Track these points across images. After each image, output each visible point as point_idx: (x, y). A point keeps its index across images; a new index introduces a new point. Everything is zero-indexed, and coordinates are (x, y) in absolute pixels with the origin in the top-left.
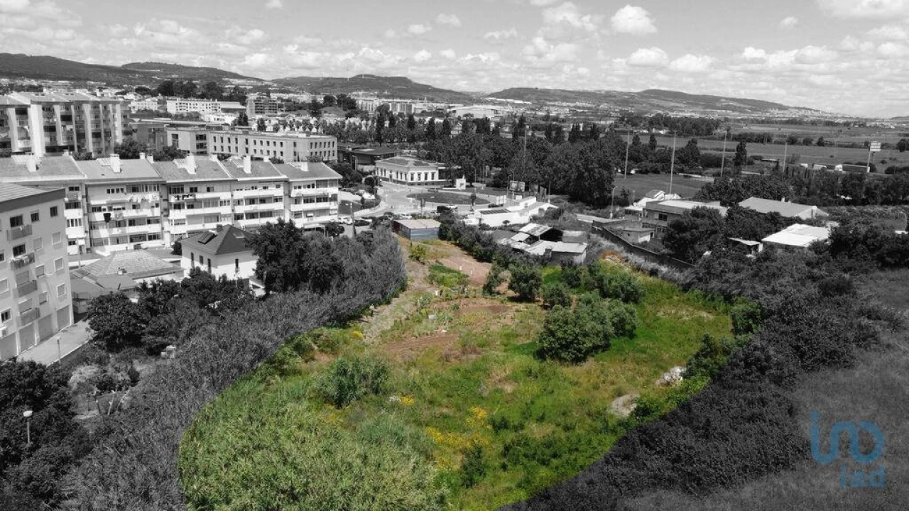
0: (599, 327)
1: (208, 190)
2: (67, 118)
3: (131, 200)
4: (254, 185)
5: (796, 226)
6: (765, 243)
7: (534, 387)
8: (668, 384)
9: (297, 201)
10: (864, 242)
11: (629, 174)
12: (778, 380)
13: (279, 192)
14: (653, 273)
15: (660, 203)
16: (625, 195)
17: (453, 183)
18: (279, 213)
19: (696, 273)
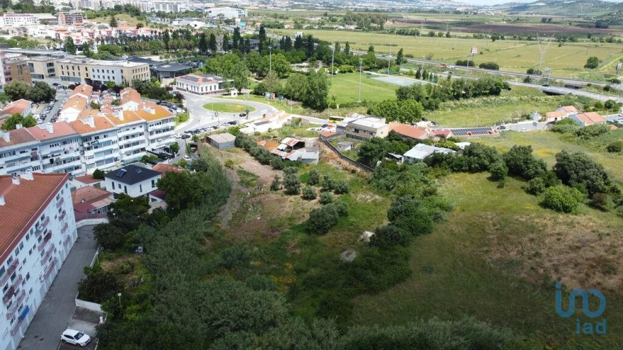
0: (333, 216)
1: (105, 137)
3: (64, 149)
4: (127, 128)
5: (419, 145)
6: (404, 156)
7: (308, 249)
9: (151, 133)
10: (445, 160)
11: (334, 74)
12: (403, 244)
13: (142, 130)
14: (353, 172)
15: (354, 123)
16: (334, 99)
17: (228, 92)
18: (143, 142)
19: (374, 174)
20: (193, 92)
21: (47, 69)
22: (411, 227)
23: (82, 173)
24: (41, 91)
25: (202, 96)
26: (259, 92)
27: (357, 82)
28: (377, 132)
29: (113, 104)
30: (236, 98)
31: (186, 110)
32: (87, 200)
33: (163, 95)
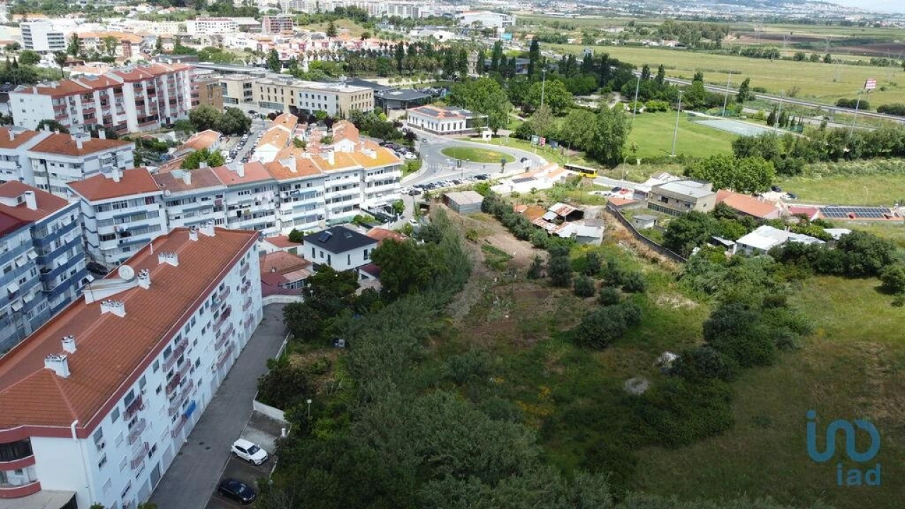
0: (617, 324)
1: (308, 185)
2: (151, 92)
3: (256, 199)
4: (338, 176)
5: (764, 228)
6: (739, 244)
7: (575, 370)
8: (660, 364)
9: (369, 185)
10: (806, 254)
11: (638, 113)
12: (724, 377)
13: (357, 179)
14: (655, 261)
15: (662, 187)
16: (634, 150)
17: (479, 132)
18: (357, 196)
19: (687, 267)
20: (430, 131)
21: (243, 90)
22: (738, 353)
23: (274, 233)
24: (233, 120)
25: (441, 137)
26: (522, 135)
27: (671, 127)
28: (698, 203)
29: (322, 141)
30: (490, 142)
31: (418, 155)
32: (278, 269)
33: (389, 133)
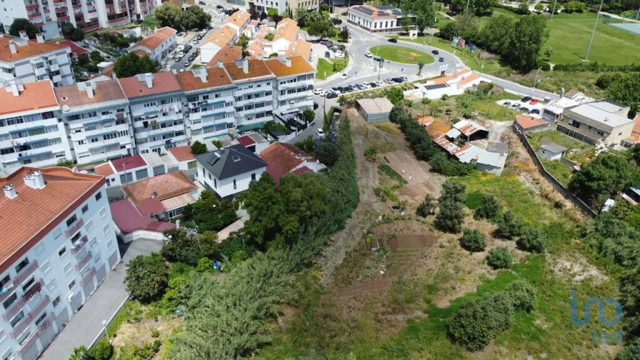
1: (217, 96)
3: (162, 110)
4: (251, 85)
9: (282, 93)
11: (556, 13)
14: (558, 206)
15: (573, 110)
16: (548, 54)
17: (407, 31)
18: (269, 103)
19: (596, 224)
20: (365, 28)
24: (194, 17)
25: (374, 34)
26: (446, 35)
28: (613, 132)
29: (266, 38)
30: (415, 41)
31: (346, 54)
32: (160, 194)
33: (325, 32)
